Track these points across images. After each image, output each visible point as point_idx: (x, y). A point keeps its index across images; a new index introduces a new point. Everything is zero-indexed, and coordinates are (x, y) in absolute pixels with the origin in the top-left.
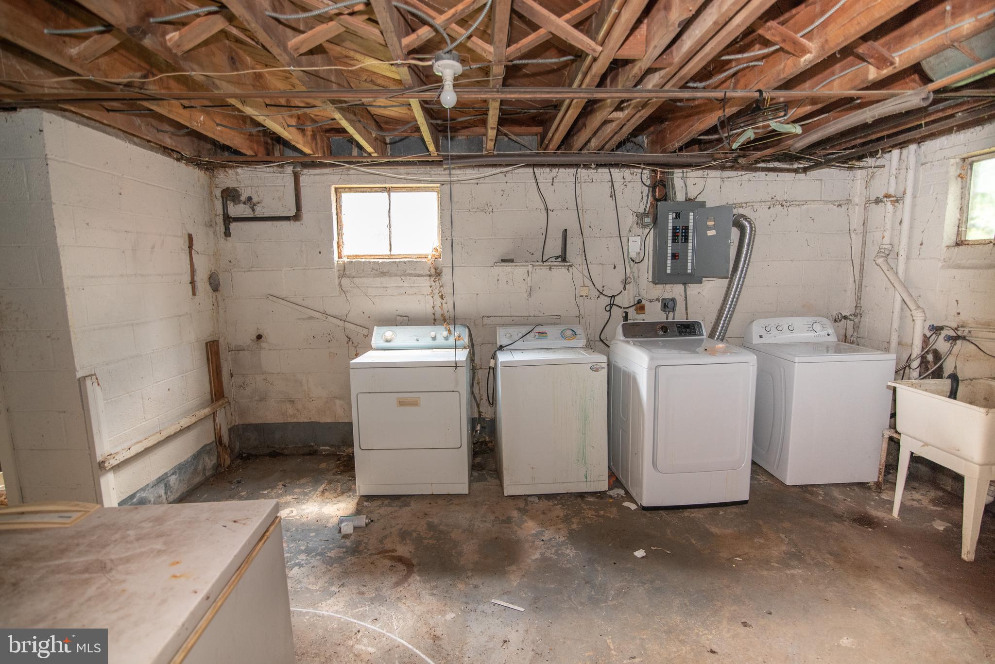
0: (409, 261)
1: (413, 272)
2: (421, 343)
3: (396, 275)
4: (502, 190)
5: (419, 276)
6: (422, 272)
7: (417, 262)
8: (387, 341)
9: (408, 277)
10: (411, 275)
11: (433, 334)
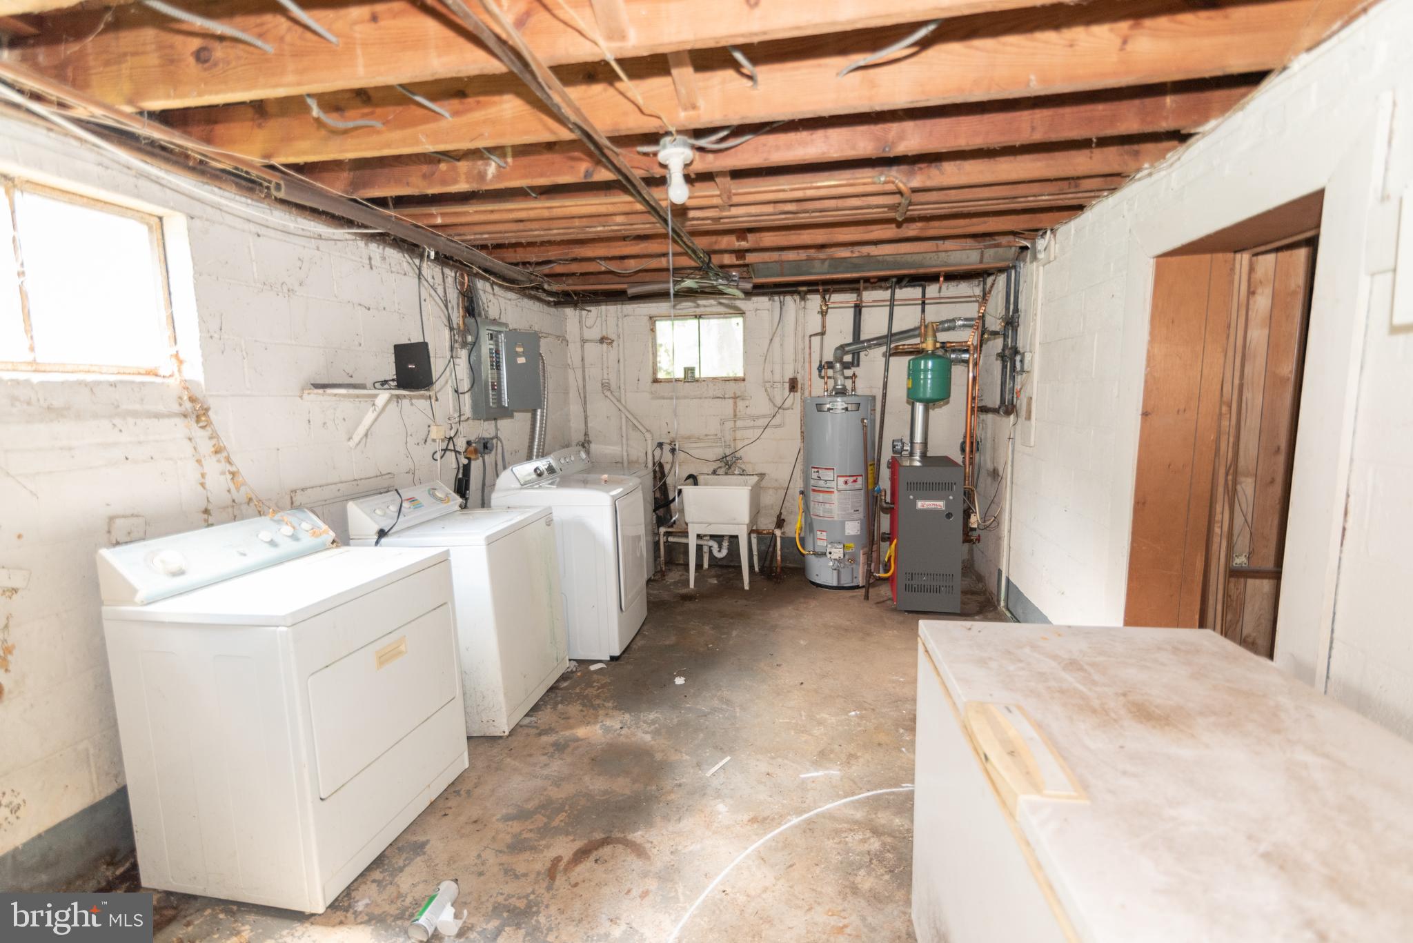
0: (121, 382)
1: (137, 407)
2: (249, 561)
3: (95, 416)
4: (300, 259)
5: (158, 416)
6: (161, 408)
7: (143, 384)
8: (175, 574)
9: (131, 420)
10: (135, 414)
11: (265, 535)
